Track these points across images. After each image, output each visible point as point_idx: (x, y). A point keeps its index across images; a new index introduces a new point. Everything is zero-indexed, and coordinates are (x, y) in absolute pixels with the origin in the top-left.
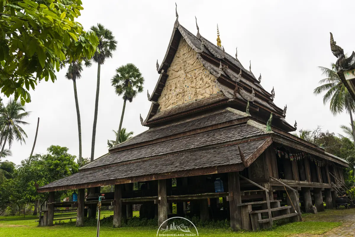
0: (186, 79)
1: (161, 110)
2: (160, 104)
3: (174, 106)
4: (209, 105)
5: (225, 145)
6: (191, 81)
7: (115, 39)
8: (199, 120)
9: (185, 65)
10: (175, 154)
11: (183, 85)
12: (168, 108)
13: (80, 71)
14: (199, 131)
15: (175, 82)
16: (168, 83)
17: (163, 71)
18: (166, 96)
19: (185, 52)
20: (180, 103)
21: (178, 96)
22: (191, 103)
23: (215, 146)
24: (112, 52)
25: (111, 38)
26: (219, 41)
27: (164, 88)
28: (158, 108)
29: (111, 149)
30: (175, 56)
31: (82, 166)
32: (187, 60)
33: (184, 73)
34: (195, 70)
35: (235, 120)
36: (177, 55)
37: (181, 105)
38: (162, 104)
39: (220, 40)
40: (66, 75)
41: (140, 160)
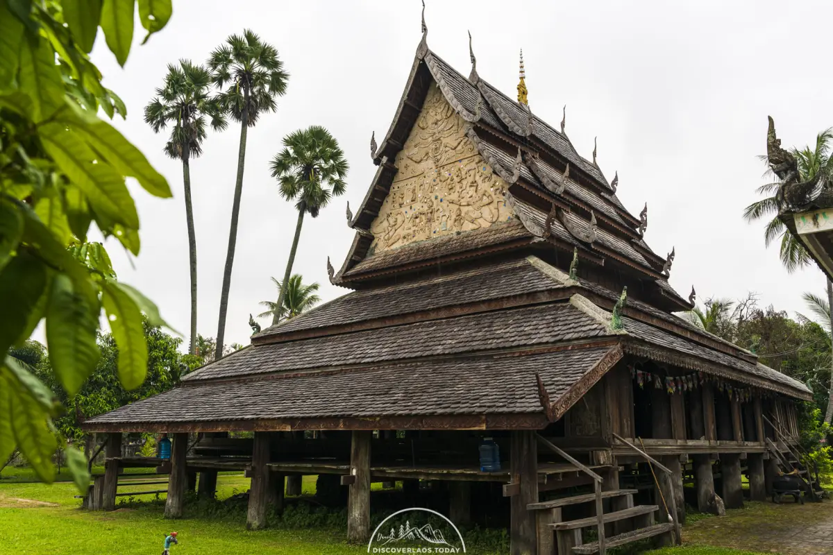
0: (438, 180)
1: (377, 251)
2: (375, 236)
3: (407, 243)
4: (487, 247)
5: (514, 353)
6: (450, 187)
7: (284, 68)
8: (461, 283)
9: (436, 149)
10: (400, 363)
11: (430, 194)
12: (393, 247)
13: (200, 139)
14: (458, 312)
15: (412, 187)
16: (396, 189)
17: (385, 159)
18: (390, 218)
19: (439, 117)
20: (421, 237)
21: (418, 220)
22: (446, 239)
23: (490, 353)
24: (277, 98)
25: (276, 64)
26: (522, 91)
27: (387, 199)
28: (370, 244)
29: (256, 336)
30: (416, 125)
31: (188, 372)
32: (443, 136)
33: (434, 167)
34: (460, 161)
35: (543, 291)
36: (420, 122)
37: (423, 242)
38: (379, 235)
39: (525, 88)
40: (167, 148)
41: (319, 371)
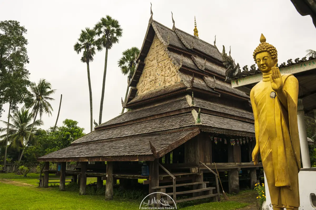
0: (158, 67)
1: (138, 95)
2: (138, 89)
3: (148, 91)
5: (167, 133)
6: (162, 70)
7: (121, 27)
8: (162, 106)
9: (157, 56)
10: (133, 137)
11: (155, 73)
12: (144, 93)
14: (156, 117)
15: (149, 70)
16: (145, 71)
17: (139, 61)
18: (143, 82)
19: (158, 44)
20: (152, 89)
21: (151, 83)
22: (160, 89)
23: (160, 133)
24: (119, 38)
25: (118, 26)
26: (196, 31)
27: (141, 75)
28: (136, 92)
29: (96, 127)
30: (151, 48)
31: (73, 141)
32: (159, 51)
33: (157, 63)
34: (165, 60)
35: (183, 109)
36: (152, 47)
37: (153, 91)
38: (139, 89)
39: (197, 30)
41: (109, 140)
